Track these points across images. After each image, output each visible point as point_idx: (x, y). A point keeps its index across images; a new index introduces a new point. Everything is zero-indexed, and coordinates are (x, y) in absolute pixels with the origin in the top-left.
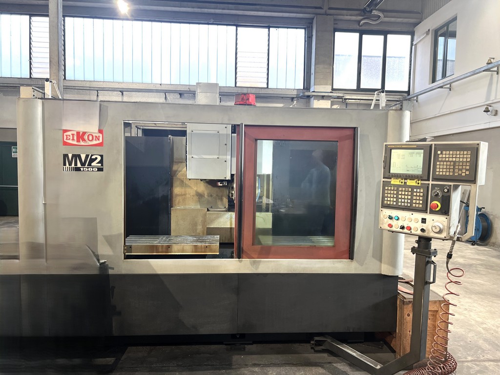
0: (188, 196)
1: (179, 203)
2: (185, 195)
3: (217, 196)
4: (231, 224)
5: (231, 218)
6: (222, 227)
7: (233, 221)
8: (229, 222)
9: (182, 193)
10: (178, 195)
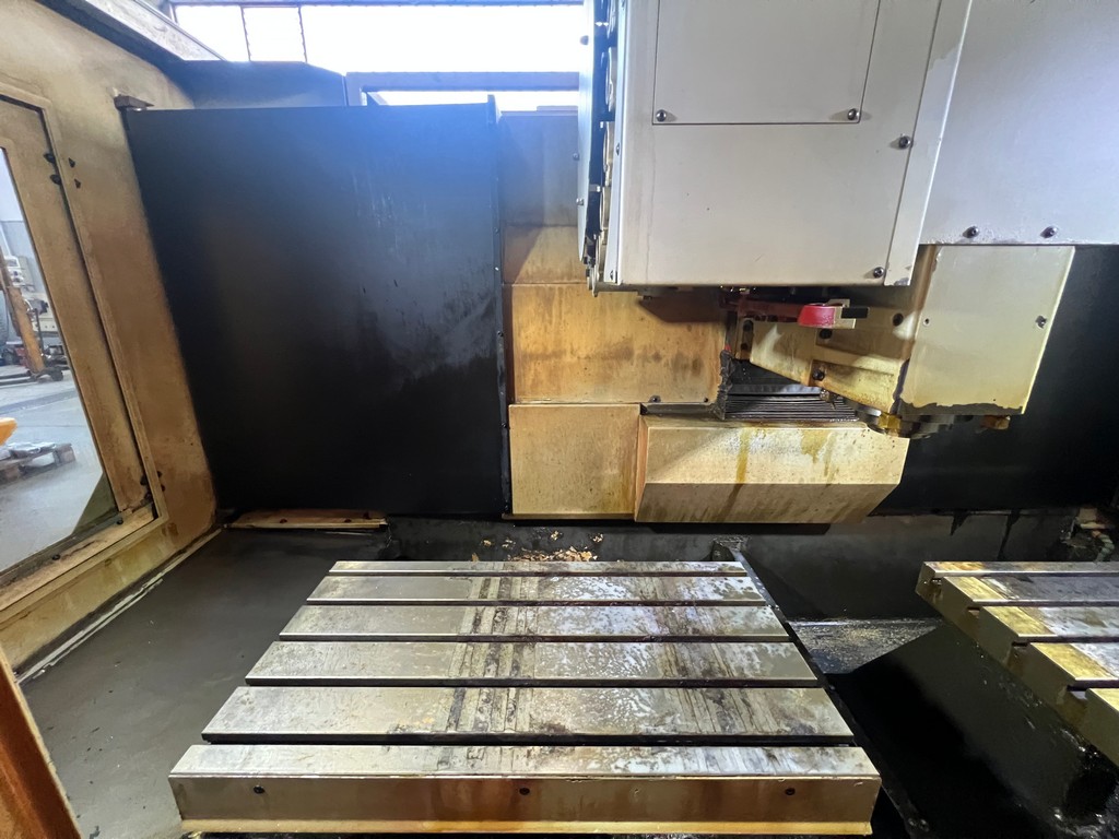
0: (568, 359)
1: (535, 384)
2: (558, 354)
3: (679, 356)
4: (742, 470)
5: (745, 449)
6: (704, 482)
7: (753, 461)
8: (735, 463)
9: (546, 349)
10: (533, 357)
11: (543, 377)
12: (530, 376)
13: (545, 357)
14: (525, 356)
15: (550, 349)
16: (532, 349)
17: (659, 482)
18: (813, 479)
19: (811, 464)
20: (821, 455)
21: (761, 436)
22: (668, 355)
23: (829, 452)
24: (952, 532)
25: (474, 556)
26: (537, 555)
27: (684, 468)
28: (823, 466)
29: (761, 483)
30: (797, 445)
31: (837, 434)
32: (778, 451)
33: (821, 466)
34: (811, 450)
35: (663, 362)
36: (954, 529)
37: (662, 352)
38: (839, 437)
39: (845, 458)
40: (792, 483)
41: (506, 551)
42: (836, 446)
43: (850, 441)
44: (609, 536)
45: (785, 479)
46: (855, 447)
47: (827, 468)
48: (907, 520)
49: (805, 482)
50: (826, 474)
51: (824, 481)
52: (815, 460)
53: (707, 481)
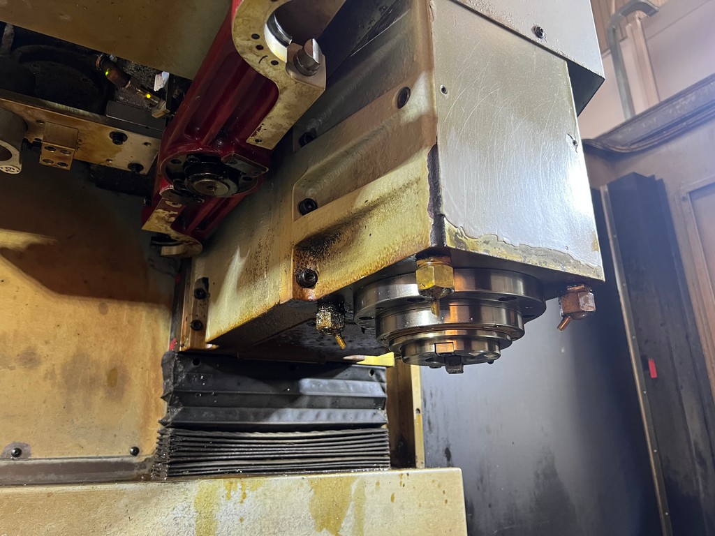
3: (79, 359)
20: (346, 527)
22: (56, 356)
35: (43, 368)
37: (42, 350)
42: (366, 509)
46: (396, 508)
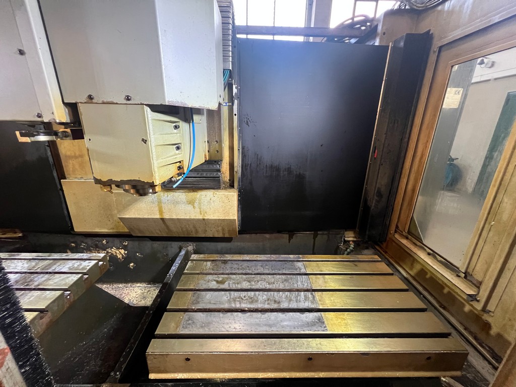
4: (161, 212)
5: (160, 202)
6: (145, 217)
7: (165, 208)
8: (157, 208)
9: (75, 154)
10: (70, 157)
11: (77, 167)
12: (71, 166)
13: (76, 157)
14: (66, 156)
15: (77, 154)
16: (68, 153)
17: (124, 217)
18: (195, 216)
19: (193, 209)
20: (196, 205)
21: (166, 196)
23: (200, 203)
24: (289, 242)
25: (68, 251)
26: (99, 251)
27: (133, 210)
28: (199, 210)
29: (171, 218)
30: (185, 200)
31: (201, 195)
32: (176, 203)
33: (197, 210)
34: (191, 202)
36: (289, 240)
38: (203, 197)
39: (208, 207)
40: (186, 218)
41: (83, 249)
42: (202, 201)
43: (209, 199)
44: (131, 242)
45: (182, 216)
46: (212, 201)
47: (201, 211)
48: (267, 236)
49: (192, 218)
50: (201, 214)
51: (201, 217)
52: (194, 207)
53: (146, 217)
